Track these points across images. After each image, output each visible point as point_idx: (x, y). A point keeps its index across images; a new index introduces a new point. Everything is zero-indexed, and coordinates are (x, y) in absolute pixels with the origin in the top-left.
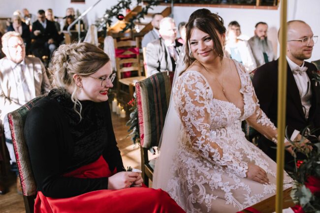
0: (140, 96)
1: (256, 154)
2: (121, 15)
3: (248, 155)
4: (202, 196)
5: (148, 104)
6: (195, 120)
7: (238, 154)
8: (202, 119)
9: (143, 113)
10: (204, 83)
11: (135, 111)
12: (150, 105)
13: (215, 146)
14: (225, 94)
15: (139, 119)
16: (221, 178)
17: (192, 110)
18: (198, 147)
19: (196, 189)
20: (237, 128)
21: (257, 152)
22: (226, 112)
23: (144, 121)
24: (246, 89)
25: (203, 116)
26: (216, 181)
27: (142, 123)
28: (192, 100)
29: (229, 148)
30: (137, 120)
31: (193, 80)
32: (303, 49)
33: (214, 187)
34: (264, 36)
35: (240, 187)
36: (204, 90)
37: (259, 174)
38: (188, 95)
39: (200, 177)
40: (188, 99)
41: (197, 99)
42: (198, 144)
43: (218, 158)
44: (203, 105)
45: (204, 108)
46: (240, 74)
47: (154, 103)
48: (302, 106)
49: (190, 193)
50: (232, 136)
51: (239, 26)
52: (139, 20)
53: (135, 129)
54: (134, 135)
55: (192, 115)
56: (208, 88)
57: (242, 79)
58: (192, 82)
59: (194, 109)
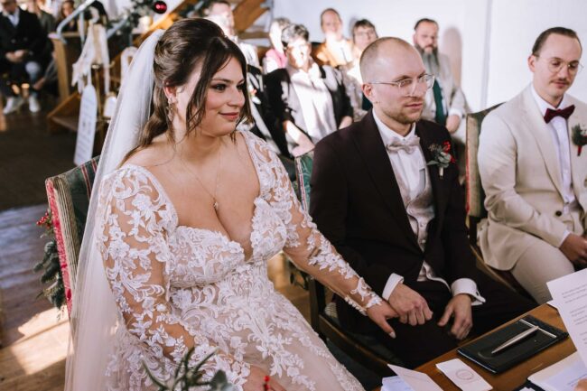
0: (56, 208)
1: (281, 342)
2: (161, 4)
3: (260, 344)
5: (75, 226)
6: (129, 277)
8: (146, 277)
9: (65, 245)
10: (154, 195)
12: (78, 228)
13: (176, 330)
15: (60, 256)
17: (122, 255)
18: (139, 337)
20: (249, 282)
21: (283, 338)
23: (68, 262)
24: (274, 194)
25: (149, 270)
27: (65, 266)
28: (124, 234)
30: (58, 258)
31: (129, 189)
32: (404, 102)
34: (431, 46)
36: (149, 213)
38: (116, 222)
40: (114, 232)
42: (137, 331)
44: (146, 245)
45: (148, 252)
46: (256, 165)
50: (229, 301)
53: (57, 277)
54: (56, 290)
55: (124, 265)
56: (163, 207)
57: (261, 175)
58: (126, 194)
59: (128, 253)
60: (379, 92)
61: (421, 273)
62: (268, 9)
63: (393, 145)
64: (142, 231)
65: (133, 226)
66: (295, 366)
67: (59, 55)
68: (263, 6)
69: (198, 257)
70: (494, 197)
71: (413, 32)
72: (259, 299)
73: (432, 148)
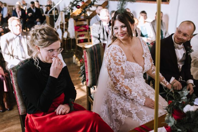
0: (86, 57)
2: (79, 6)
3: (146, 93)
4: (120, 115)
5: (91, 62)
6: (116, 73)
7: (140, 92)
8: (120, 73)
9: (88, 67)
10: (122, 52)
11: (84, 65)
12: (92, 63)
13: (127, 88)
14: (134, 58)
15: (86, 70)
16: (130, 106)
17: (114, 67)
18: (118, 89)
19: (117, 111)
20: (141, 77)
21: (151, 91)
22: (134, 69)
23: (88, 72)
24: (146, 54)
25: (121, 71)
26: (127, 107)
27: (87, 73)
28: (115, 62)
29: (136, 89)
30: (85, 71)
31: (115, 50)
33: (127, 111)
35: (141, 111)
36: (121, 56)
37: (152, 103)
38: (112, 59)
39: (119, 104)
40: (112, 61)
41: (117, 61)
42: (117, 87)
43: (129, 94)
45: (121, 66)
46: (143, 46)
47: (94, 61)
48: (177, 65)
49: (113, 113)
50: (137, 82)
51: (146, 13)
52: (89, 8)
53: (83, 76)
54: (83, 79)
55: (114, 70)
56: (124, 55)
58: (114, 52)
61: (179, 79)
65: (117, 60)
68: (106, 7)
69: (133, 69)
70: (195, 60)
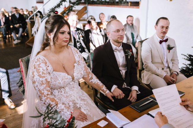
0: (22, 67)
1: (83, 103)
3: (77, 104)
6: (40, 86)
7: (71, 104)
9: (24, 77)
10: (46, 63)
13: (53, 100)
14: (64, 68)
17: (38, 80)
18: (43, 101)
20: (73, 87)
24: (79, 62)
25: (45, 84)
27: (25, 83)
28: (38, 74)
29: (66, 100)
31: (39, 62)
32: (118, 37)
34: (131, 23)
36: (45, 68)
37: (80, 115)
38: (36, 71)
40: (35, 73)
43: (55, 107)
44: (44, 77)
45: (45, 79)
50: (68, 92)
53: (23, 86)
54: (23, 90)
55: (38, 83)
56: (48, 66)
57: (76, 57)
58: (38, 63)
59: (39, 79)
60: (111, 34)
62: (86, 13)
63: (115, 49)
64: (43, 73)
65: (40, 72)
66: (87, 109)
67: (28, 26)
68: (85, 12)
69: (59, 80)
71: (126, 19)
72: (77, 91)
73: (126, 50)
